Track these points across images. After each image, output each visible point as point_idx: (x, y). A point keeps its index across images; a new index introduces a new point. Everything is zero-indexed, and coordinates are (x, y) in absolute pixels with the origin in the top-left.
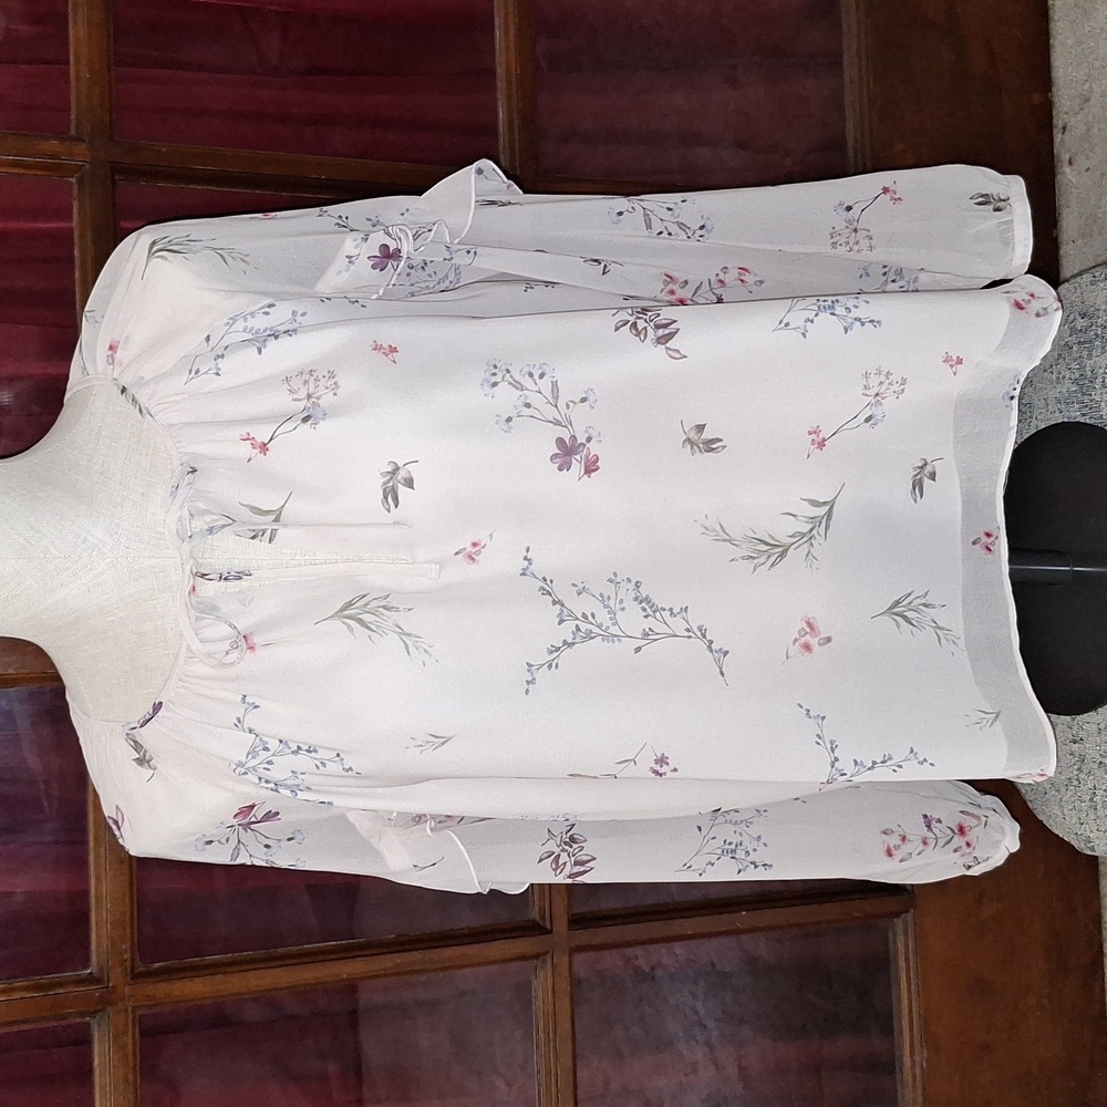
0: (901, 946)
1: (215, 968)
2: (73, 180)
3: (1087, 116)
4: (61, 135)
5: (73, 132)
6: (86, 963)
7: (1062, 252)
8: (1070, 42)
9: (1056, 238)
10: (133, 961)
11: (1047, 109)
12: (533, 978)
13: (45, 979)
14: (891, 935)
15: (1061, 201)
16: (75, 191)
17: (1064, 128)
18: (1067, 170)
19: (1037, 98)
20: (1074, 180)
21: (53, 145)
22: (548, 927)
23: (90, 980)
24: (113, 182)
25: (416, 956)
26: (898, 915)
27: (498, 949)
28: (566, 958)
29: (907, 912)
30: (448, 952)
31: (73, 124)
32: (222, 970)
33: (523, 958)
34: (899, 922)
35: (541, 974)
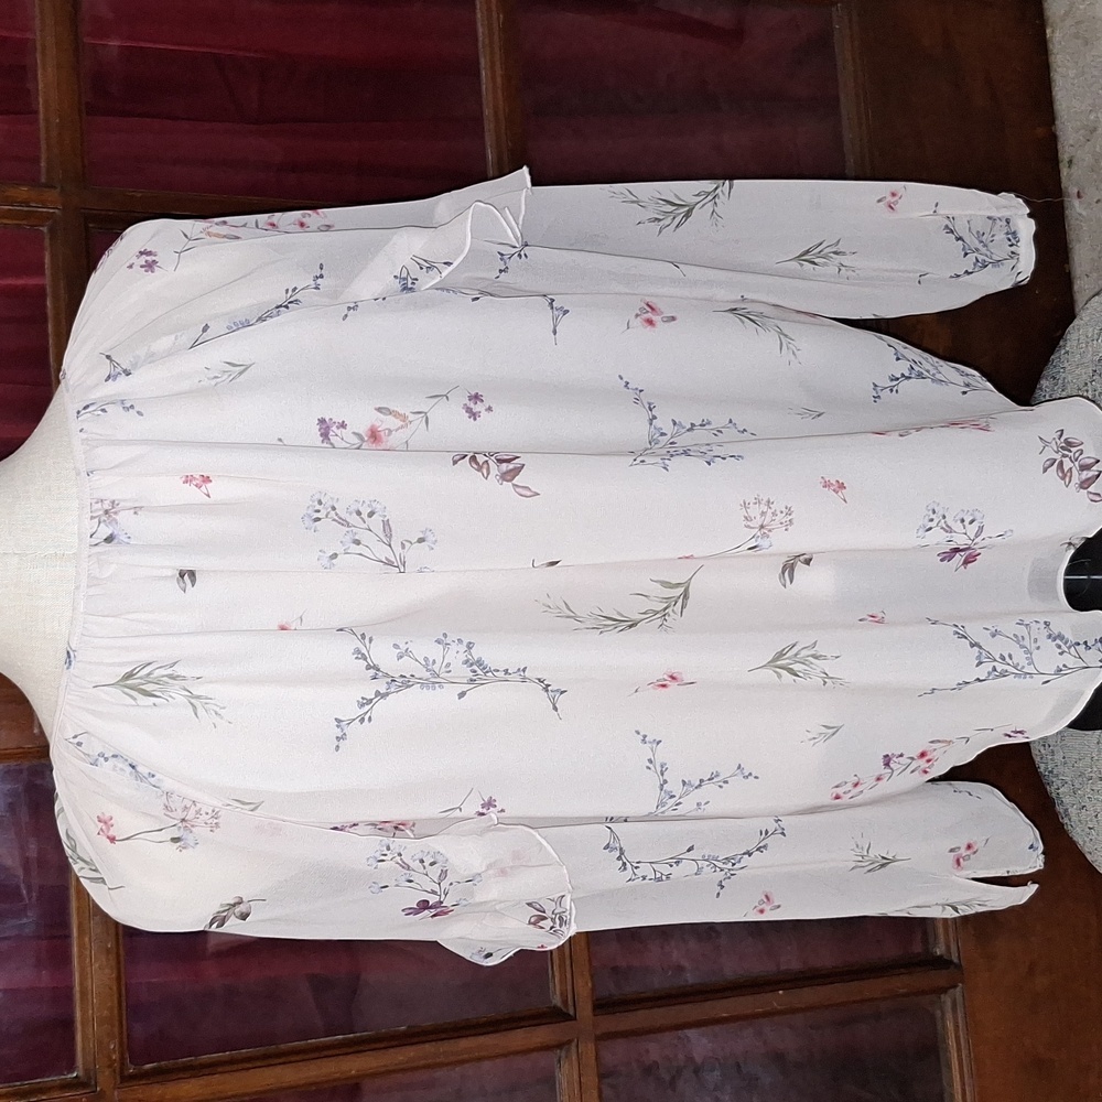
0: (950, 1025)
1: (211, 1068)
2: (45, 229)
3: (1095, 147)
4: (33, 182)
5: (43, 180)
6: (71, 1067)
7: (1076, 288)
8: (1072, 73)
9: (1069, 273)
10: (122, 1064)
11: (1051, 141)
12: (557, 1070)
13: (26, 1084)
14: (938, 1013)
15: (1072, 236)
16: (47, 242)
17: (1070, 162)
18: (1076, 203)
19: (1040, 131)
20: (1084, 213)
21: (23, 191)
22: (572, 1013)
23: (77, 1084)
24: (87, 228)
25: (428, 1048)
26: (944, 990)
27: (518, 1038)
28: (591, 1046)
29: (955, 987)
30: (464, 1043)
31: (43, 170)
32: (220, 1069)
33: (547, 1048)
34: (947, 999)
35: (565, 1066)
